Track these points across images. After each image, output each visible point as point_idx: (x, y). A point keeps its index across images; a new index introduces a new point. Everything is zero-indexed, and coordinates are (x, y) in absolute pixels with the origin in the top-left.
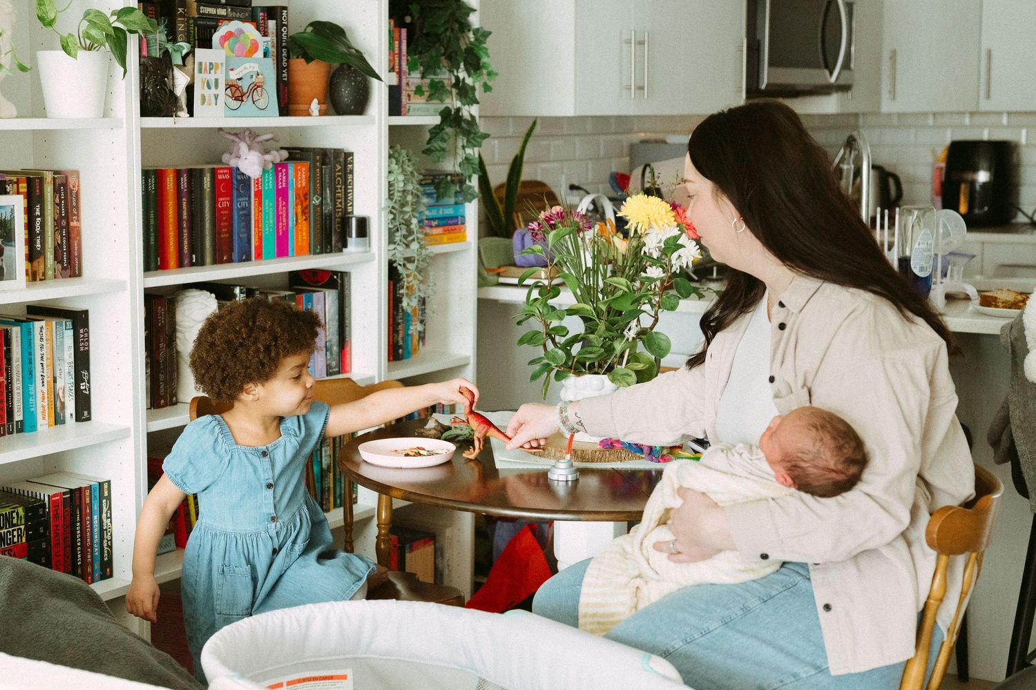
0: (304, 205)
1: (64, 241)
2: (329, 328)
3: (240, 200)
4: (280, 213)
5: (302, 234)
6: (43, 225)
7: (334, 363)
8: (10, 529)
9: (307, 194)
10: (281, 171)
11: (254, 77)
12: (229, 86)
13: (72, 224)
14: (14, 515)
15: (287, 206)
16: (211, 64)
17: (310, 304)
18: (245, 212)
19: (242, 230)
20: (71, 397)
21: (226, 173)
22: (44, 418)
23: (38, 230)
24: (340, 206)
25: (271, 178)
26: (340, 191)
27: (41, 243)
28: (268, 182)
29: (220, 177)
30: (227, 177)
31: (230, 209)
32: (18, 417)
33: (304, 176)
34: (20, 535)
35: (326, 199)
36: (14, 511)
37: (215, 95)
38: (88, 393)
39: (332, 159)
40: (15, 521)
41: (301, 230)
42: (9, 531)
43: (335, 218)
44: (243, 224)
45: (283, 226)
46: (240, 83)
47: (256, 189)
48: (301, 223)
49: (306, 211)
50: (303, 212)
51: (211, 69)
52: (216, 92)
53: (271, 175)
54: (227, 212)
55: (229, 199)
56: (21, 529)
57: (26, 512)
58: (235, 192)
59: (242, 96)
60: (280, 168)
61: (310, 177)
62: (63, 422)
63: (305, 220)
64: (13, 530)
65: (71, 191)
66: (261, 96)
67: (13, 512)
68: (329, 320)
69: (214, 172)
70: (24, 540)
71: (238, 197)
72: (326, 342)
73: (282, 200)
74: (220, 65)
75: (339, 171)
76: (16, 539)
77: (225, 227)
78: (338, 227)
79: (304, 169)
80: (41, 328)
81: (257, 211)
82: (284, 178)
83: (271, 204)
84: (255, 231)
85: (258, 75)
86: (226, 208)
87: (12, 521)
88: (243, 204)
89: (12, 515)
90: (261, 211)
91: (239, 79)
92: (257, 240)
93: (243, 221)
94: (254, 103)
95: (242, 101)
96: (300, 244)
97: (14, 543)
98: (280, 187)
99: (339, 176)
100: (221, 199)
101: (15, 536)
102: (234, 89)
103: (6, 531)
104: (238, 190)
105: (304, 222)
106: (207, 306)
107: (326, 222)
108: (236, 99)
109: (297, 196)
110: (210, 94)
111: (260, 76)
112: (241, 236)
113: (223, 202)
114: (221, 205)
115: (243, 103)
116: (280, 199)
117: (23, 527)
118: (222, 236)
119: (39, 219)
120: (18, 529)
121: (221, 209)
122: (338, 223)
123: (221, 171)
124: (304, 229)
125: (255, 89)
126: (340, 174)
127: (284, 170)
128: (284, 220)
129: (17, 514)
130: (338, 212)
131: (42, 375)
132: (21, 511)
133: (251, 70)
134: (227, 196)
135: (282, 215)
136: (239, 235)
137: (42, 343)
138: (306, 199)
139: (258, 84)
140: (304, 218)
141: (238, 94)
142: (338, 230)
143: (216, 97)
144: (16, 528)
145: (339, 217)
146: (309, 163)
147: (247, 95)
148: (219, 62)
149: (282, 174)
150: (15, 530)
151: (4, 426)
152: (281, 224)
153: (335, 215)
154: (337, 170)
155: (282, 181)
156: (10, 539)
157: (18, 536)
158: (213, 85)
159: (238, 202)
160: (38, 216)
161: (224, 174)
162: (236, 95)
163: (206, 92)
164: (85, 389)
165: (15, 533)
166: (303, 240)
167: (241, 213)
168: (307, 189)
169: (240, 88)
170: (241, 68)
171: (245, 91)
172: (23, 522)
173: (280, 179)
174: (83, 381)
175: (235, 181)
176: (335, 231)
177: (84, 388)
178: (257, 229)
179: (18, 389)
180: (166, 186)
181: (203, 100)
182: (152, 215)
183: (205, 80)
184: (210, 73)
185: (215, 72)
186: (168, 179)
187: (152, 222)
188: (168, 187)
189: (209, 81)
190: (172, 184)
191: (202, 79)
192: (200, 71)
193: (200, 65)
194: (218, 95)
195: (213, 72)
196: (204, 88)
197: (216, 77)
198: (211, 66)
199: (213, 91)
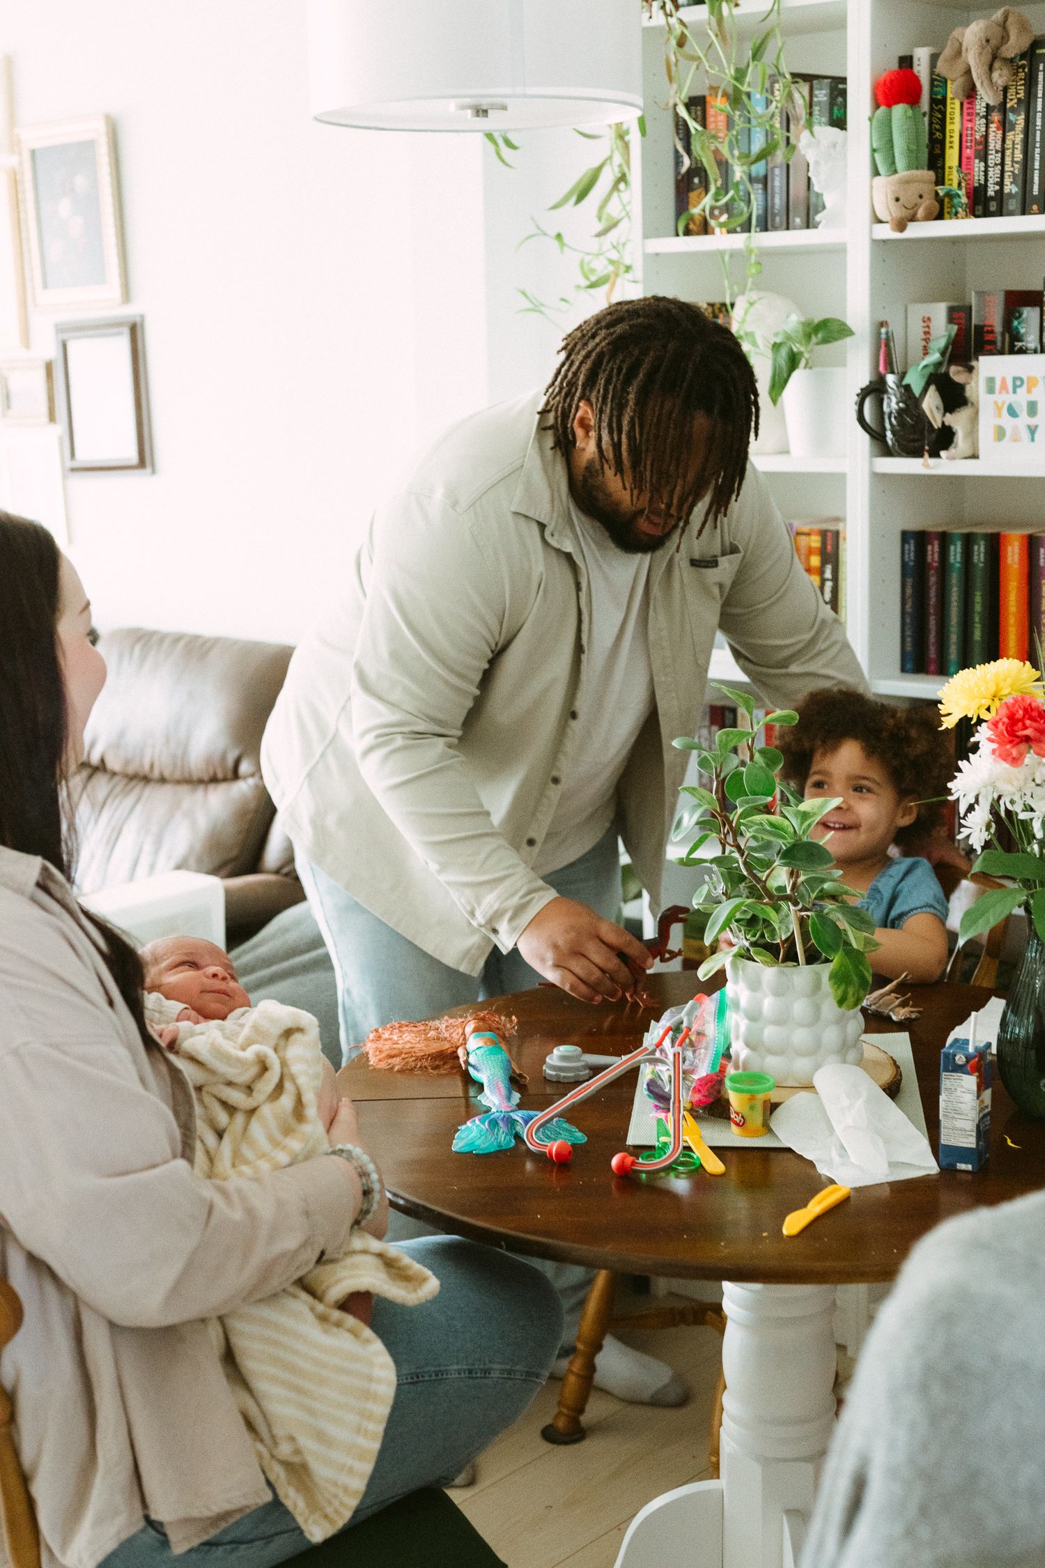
16: (1015, 379)
51: (1016, 387)
52: (1033, 421)
110: (1015, 427)
143: (1032, 429)
148: (1040, 376)
158: (1023, 410)
163: (1006, 421)
180: (1006, 558)
181: (1000, 433)
182: (978, 598)
183: (1004, 403)
184: (1015, 392)
185: (1029, 391)
186: (1010, 549)
187: (978, 608)
188: (1009, 561)
189: (1015, 406)
190: (1016, 557)
191: (996, 403)
192: (991, 390)
193: (991, 381)
194: (1037, 427)
195: (1022, 391)
196: (1000, 416)
197: (1032, 398)
198: (1018, 383)
199: (1024, 420)
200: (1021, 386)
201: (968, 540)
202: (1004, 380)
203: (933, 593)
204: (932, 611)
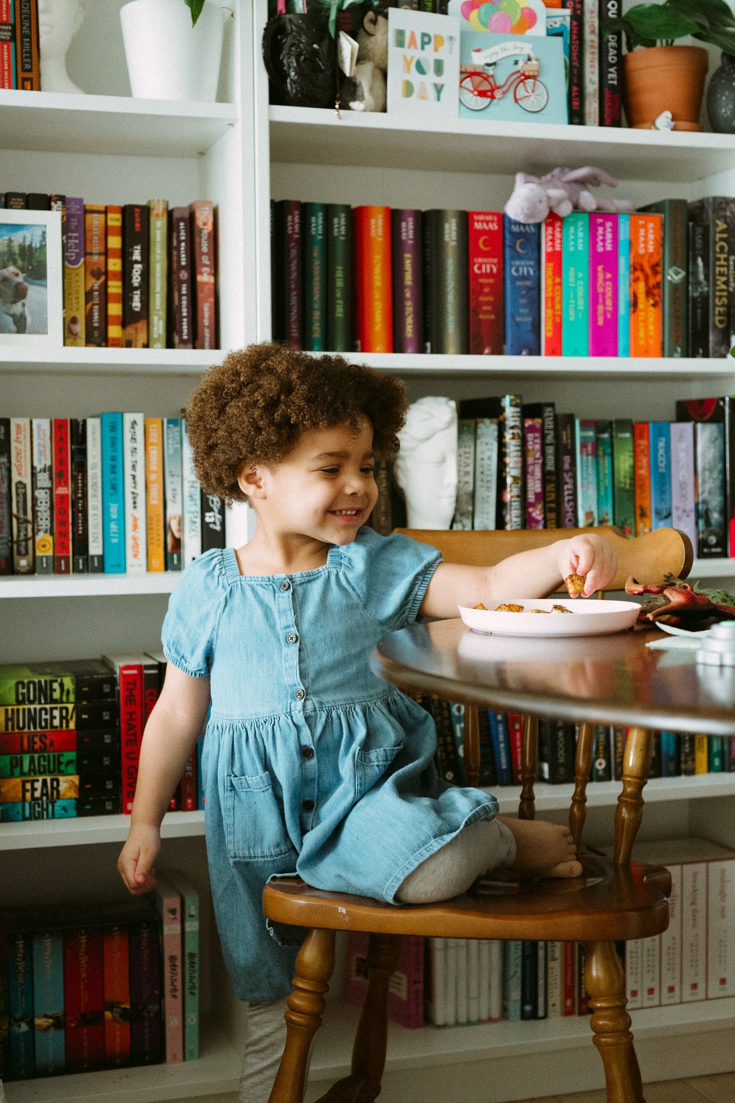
0: (652, 281)
1: (184, 303)
2: (704, 482)
3: (517, 263)
4: (600, 290)
5: (646, 327)
6: (146, 275)
7: (713, 540)
8: (48, 706)
9: (657, 265)
10: (603, 225)
11: (521, 64)
12: (467, 74)
13: (199, 278)
14: (56, 686)
15: (615, 280)
16: (424, 35)
17: (663, 439)
18: (528, 283)
19: (522, 311)
20: (193, 533)
21: (492, 222)
22: (135, 556)
23: (136, 280)
24: (724, 287)
25: (581, 234)
26: (723, 263)
27: (141, 301)
28: (575, 240)
29: (478, 226)
30: (494, 227)
31: (500, 277)
32: (95, 549)
33: (651, 237)
34: (66, 718)
35: (695, 274)
36: (56, 681)
37: (436, 85)
38: (218, 528)
39: (710, 212)
40: (56, 695)
41: (646, 321)
42: (45, 709)
43: (715, 305)
44: (523, 301)
45: (605, 312)
46: (490, 71)
47: (550, 250)
48: (646, 311)
49: (656, 291)
50: (648, 293)
51: (424, 44)
52: (439, 80)
53: (581, 229)
54: (491, 281)
55: (495, 260)
56: (67, 709)
57: (79, 683)
58: (508, 251)
59: (492, 91)
60: (600, 221)
61: (663, 239)
62: (178, 568)
63: (654, 305)
64: (52, 709)
65: (201, 230)
66: (533, 91)
67: (52, 682)
68: (704, 469)
69: (466, 219)
70: (72, 725)
71: (512, 258)
72: (697, 505)
73: (605, 270)
74: (446, 40)
75: (722, 232)
76: (56, 722)
77: (487, 303)
78: (721, 322)
79: (651, 225)
80: (134, 423)
81: (550, 282)
82: (609, 236)
83: (580, 275)
84: (546, 313)
85: (529, 59)
86: (490, 275)
87: (51, 695)
88: (524, 271)
89: (51, 686)
90: (560, 284)
91: (488, 65)
92: (550, 328)
93: (523, 297)
94: (516, 100)
95: (493, 97)
96: (642, 342)
97: (52, 726)
98: (600, 249)
99: (721, 239)
100: (480, 260)
101: (55, 718)
102: (477, 79)
103: (38, 707)
104: (513, 248)
105: (652, 309)
106: (432, 416)
107: (694, 312)
108: (482, 94)
109: (636, 267)
110: (423, 84)
111: (534, 62)
112: (518, 319)
113: (484, 266)
114: (480, 268)
115: (495, 101)
116: (600, 268)
117: (71, 707)
118: (481, 317)
119: (138, 267)
120: (61, 709)
121: (482, 275)
122: (720, 314)
123: (481, 218)
124: (651, 320)
125: (522, 81)
126: (725, 236)
127: (609, 224)
128: (609, 302)
129: (62, 685)
130: (721, 297)
131: (133, 493)
132: (68, 683)
133: (517, 52)
134: (494, 257)
135: (604, 294)
136: (513, 317)
137: (135, 445)
138: (655, 273)
139: (527, 74)
140: (651, 302)
141: (485, 87)
142: (721, 326)
143: (439, 89)
144: (59, 706)
145: (723, 306)
146: (662, 215)
147: (504, 89)
148: (445, 35)
149: (605, 230)
150: (56, 708)
151: (67, 559)
152: (600, 308)
153: (714, 301)
154: (718, 230)
155: (604, 241)
156: (46, 720)
157: (62, 718)
158: (430, 67)
159: (512, 266)
160: (137, 262)
161: (487, 222)
162: (482, 88)
163: (415, 77)
164: (214, 523)
165: (56, 713)
166: (647, 337)
167: (518, 283)
168: (656, 259)
169: (491, 80)
170: (496, 48)
171: (500, 81)
172: (72, 698)
173: (601, 238)
174: (211, 510)
175: (508, 235)
176: (715, 326)
177: (212, 520)
178: (550, 312)
179: (95, 508)
180: (369, 231)
181: (409, 90)
182: (340, 273)
183: (412, 58)
184: (423, 48)
185: (436, 50)
186: (373, 221)
187: (340, 283)
188: (373, 233)
189: (422, 62)
190: (380, 230)
191: (405, 57)
192: (400, 43)
193: (400, 34)
194: (442, 86)
195: (429, 48)
196: (408, 71)
197: (438, 56)
198: (426, 39)
199: (431, 78)
200: (429, 43)
201: (329, 211)
202: (413, 34)
203: (294, 266)
204: (293, 286)
